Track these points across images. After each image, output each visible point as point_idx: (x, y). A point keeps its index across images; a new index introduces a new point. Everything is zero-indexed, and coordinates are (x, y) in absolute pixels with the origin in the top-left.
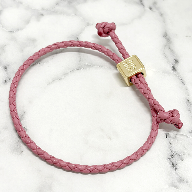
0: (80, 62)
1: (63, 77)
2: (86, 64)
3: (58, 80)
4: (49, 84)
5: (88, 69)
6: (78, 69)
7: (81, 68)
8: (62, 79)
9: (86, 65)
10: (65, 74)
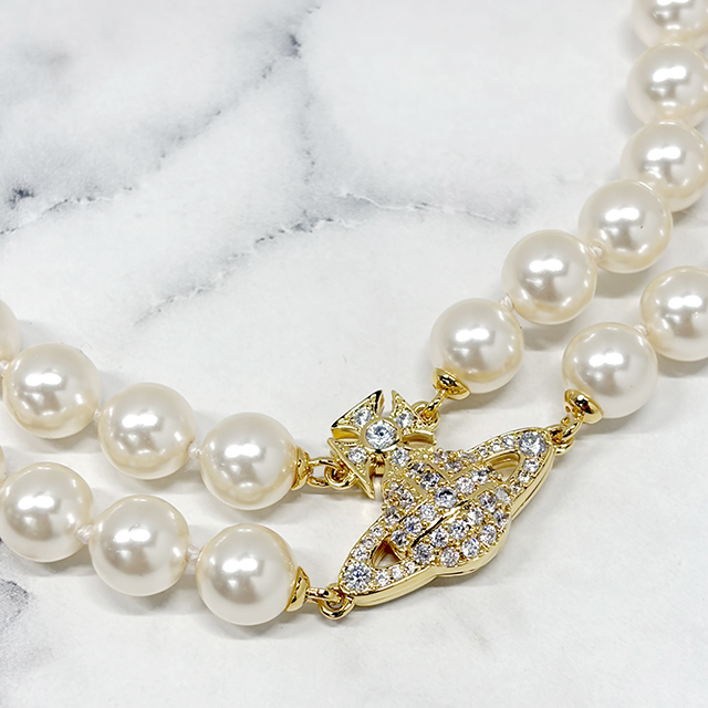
0: (306, 181)
1: (220, 275)
2: (344, 192)
3: (193, 294)
4: (145, 317)
5: (352, 223)
6: (299, 227)
7: (314, 221)
8: (212, 286)
9: (341, 198)
10: (231, 260)
